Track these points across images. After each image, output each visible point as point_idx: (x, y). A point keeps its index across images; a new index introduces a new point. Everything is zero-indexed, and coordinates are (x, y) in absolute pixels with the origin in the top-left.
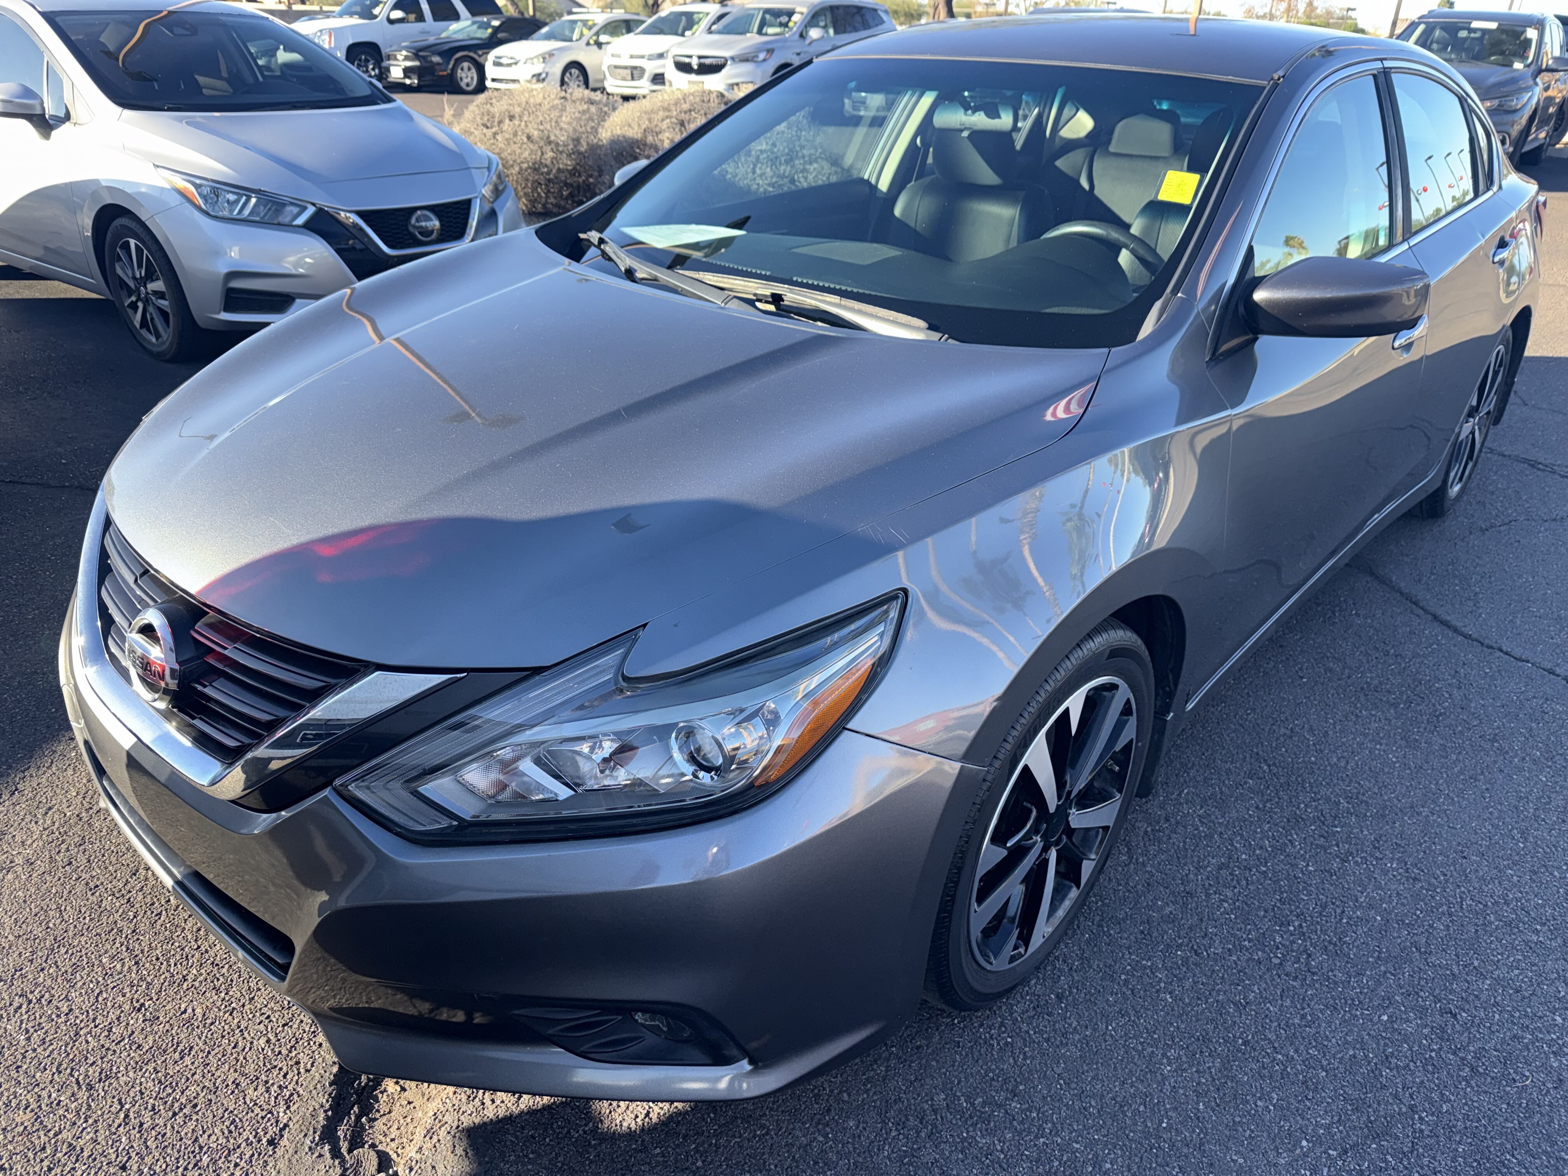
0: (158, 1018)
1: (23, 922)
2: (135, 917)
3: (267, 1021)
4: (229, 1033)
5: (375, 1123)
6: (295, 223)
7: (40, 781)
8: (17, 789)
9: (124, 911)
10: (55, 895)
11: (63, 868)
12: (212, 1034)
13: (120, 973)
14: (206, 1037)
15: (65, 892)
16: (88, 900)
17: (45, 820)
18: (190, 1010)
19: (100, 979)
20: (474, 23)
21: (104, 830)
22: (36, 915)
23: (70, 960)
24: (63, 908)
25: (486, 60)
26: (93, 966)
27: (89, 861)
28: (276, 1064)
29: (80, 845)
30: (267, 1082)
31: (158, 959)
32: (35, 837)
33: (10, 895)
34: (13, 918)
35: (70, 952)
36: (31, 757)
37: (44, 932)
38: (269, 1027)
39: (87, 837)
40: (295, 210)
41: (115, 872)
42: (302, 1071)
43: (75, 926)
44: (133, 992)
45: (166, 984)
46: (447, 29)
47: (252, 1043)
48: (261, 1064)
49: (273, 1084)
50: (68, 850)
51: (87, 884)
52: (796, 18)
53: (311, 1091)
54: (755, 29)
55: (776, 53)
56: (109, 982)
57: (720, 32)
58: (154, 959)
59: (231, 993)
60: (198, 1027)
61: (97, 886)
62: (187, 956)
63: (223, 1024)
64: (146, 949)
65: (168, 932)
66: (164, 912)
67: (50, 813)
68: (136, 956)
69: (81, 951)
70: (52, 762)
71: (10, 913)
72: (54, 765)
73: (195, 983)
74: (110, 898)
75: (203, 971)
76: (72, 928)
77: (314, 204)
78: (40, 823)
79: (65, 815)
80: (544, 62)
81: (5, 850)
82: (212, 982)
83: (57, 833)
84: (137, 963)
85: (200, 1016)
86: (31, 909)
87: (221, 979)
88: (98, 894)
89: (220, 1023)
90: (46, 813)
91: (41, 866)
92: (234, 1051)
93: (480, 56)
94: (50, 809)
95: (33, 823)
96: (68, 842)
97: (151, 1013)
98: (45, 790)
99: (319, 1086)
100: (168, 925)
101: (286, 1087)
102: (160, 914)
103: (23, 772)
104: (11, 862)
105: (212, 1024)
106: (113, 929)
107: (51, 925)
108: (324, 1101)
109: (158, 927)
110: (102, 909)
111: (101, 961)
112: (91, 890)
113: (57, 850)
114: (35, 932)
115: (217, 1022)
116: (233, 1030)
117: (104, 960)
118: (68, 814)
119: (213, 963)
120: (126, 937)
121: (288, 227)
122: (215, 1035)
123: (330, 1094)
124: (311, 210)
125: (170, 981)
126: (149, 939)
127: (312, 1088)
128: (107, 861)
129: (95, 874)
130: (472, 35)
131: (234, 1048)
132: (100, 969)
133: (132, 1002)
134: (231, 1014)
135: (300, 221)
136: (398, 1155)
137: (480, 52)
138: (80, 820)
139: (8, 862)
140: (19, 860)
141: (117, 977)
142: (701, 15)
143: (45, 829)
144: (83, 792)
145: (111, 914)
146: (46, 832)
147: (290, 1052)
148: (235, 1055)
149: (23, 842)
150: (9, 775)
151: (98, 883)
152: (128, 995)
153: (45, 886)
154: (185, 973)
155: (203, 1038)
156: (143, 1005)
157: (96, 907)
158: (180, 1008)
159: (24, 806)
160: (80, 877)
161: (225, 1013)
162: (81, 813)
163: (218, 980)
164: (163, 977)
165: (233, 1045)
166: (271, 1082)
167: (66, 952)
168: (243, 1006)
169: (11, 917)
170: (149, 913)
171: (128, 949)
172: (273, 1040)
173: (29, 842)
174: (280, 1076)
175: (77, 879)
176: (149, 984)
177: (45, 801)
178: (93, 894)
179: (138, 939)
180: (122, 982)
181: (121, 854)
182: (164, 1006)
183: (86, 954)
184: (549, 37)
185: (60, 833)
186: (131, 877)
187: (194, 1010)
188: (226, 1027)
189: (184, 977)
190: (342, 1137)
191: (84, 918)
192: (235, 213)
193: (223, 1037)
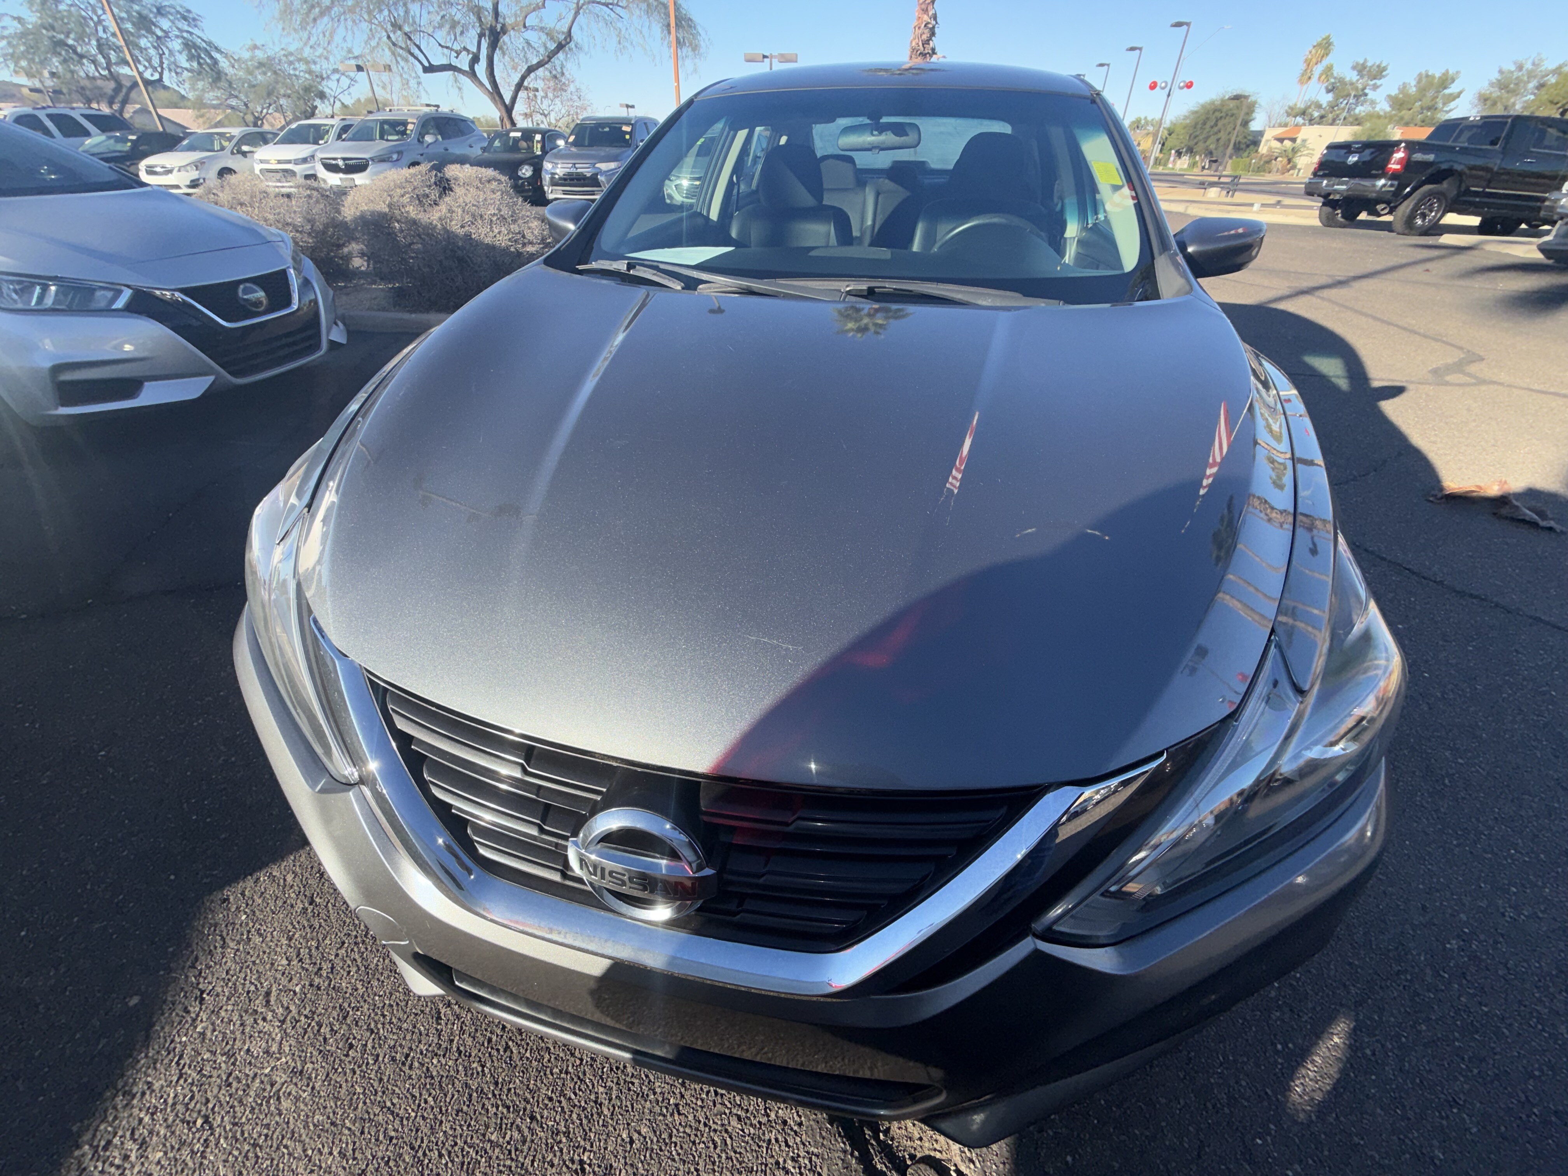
0: (611, 1166)
1: (354, 1150)
2: (483, 1066)
3: (719, 1097)
4: (696, 1135)
5: (891, 1132)
6: (114, 307)
7: (226, 968)
8: (202, 992)
9: (465, 1068)
10: (364, 1093)
11: (347, 1055)
12: (681, 1148)
13: (524, 1142)
14: (679, 1154)
15: (376, 1084)
16: (410, 1077)
17: (273, 1011)
18: (635, 1136)
19: (508, 1163)
20: (109, 138)
21: (360, 987)
22: (362, 1133)
23: (452, 1161)
24: (388, 1104)
25: (138, 169)
26: (486, 1152)
27: (372, 1032)
28: (767, 1137)
29: (345, 1018)
30: (777, 1163)
31: (551, 1099)
32: (278, 1038)
33: (306, 1126)
34: (335, 1153)
35: (444, 1152)
36: (189, 945)
37: (391, 1148)
38: (727, 1103)
39: (346, 1005)
40: (109, 294)
41: (415, 1027)
42: (795, 1128)
43: (424, 1118)
44: (558, 1154)
45: (585, 1122)
46: (83, 144)
47: (726, 1131)
48: (755, 1147)
49: (785, 1161)
50: (333, 1032)
51: (393, 1059)
52: (410, 127)
53: (823, 1144)
54: (378, 137)
55: (405, 153)
56: (521, 1159)
57: (350, 140)
58: (546, 1102)
59: (658, 1090)
60: (661, 1150)
61: (407, 1056)
62: (579, 1078)
63: (681, 1129)
64: (529, 1096)
65: (535, 1064)
66: (510, 1043)
67: (273, 999)
68: (525, 1110)
69: (456, 1144)
70: (223, 939)
71: (326, 1150)
72: (228, 940)
73: (613, 1102)
74: (435, 1061)
75: (609, 1084)
76: (422, 1122)
77: (128, 286)
78: (269, 1017)
79: (294, 992)
80: (197, 169)
81: (251, 1074)
82: (629, 1090)
83: (302, 1018)
84: (533, 1118)
85: (652, 1135)
86: (350, 1129)
87: (636, 1081)
88: (416, 1064)
89: (678, 1130)
90: (268, 1002)
91: (316, 1068)
92: (718, 1151)
93: (129, 166)
94: (268, 994)
95: (260, 1022)
96: (326, 1021)
97: (599, 1166)
98: (242, 975)
99: (824, 1134)
100: (528, 1055)
101: (799, 1156)
102: (507, 1048)
103: (193, 966)
104: (272, 1085)
105: (670, 1136)
106: (471, 1096)
107: (393, 1134)
108: (842, 1145)
109: (519, 1063)
110: (437, 1079)
111: (489, 1140)
112: (404, 1064)
113: (321, 1039)
114: (380, 1154)
115: (674, 1131)
116: (697, 1129)
117: (493, 1138)
118: (297, 989)
119: (612, 1070)
120: (494, 1095)
121: (107, 311)
122: (685, 1146)
123: (840, 1135)
124: (127, 294)
125: (586, 1117)
126: (522, 1082)
127: (821, 1140)
128: (394, 1020)
129: (392, 1043)
130: (112, 148)
131: (715, 1148)
132: (497, 1150)
133: (568, 1167)
134: (679, 1114)
135: (120, 304)
136: (940, 1152)
137: (128, 163)
138: (319, 988)
139: (268, 1088)
140: (280, 1078)
141: (525, 1148)
142: (327, 128)
143: (283, 1022)
144: (294, 955)
145: (452, 1080)
146: (288, 1024)
147: (768, 1116)
148: (724, 1155)
149: (267, 1052)
150: (175, 980)
151: (406, 1050)
152: (556, 1162)
153: (343, 1091)
154: (593, 1097)
155: (677, 1157)
156: (582, 1162)
157: (428, 1080)
158: (623, 1140)
159: (230, 1008)
160: (378, 1056)
161: (672, 1115)
162: (312, 980)
163: (633, 1084)
164: (574, 1116)
165: (711, 1145)
166: (781, 1160)
167: (441, 1155)
168: (682, 1096)
169: (331, 1153)
170: (494, 1053)
171: (508, 1108)
172: (743, 1114)
173: (274, 1048)
174: (783, 1147)
175: (376, 1061)
176: (567, 1134)
177: (253, 988)
178: (411, 1068)
179: (509, 1090)
180: (536, 1150)
181: (403, 1004)
182: (606, 1149)
183: (465, 1142)
184: (191, 148)
185: (306, 1016)
186: (439, 1024)
187: (639, 1133)
188: (688, 1130)
189: (596, 1102)
190: (884, 1169)
191: (426, 1102)
192: (33, 303)
193: (694, 1143)
